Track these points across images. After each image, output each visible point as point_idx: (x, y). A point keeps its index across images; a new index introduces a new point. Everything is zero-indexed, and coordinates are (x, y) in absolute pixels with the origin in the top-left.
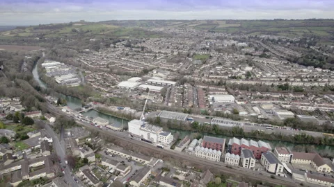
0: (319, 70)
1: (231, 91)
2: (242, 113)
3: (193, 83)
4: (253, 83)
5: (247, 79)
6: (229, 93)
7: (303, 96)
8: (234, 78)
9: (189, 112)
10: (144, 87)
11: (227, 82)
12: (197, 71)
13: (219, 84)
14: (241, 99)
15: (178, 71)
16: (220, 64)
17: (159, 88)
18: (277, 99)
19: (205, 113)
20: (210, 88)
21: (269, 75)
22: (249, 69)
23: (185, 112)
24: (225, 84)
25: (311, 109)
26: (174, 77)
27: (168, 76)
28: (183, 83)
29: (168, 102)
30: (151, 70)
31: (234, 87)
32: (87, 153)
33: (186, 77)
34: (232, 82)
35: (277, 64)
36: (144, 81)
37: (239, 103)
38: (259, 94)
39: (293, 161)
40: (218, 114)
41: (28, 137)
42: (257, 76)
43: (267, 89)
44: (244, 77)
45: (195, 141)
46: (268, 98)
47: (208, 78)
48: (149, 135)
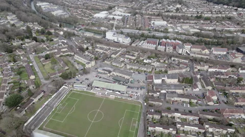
0: (226, 7)
1: (165, 19)
2: (170, 30)
3: (142, 14)
4: (180, 14)
5: (177, 12)
6: (164, 20)
7: (209, 22)
8: (168, 11)
9: (140, 30)
10: (111, 17)
11: (163, 14)
12: (144, 7)
13: (158, 15)
14: (171, 23)
15: (132, 8)
16: (160, 3)
17: (121, 17)
18: (193, 23)
19: (149, 30)
20: (152, 17)
21: (191, 10)
22: (179, 6)
23: (137, 29)
24: (162, 15)
25: (211, 28)
26: (129, 11)
27: (125, 10)
28: (135, 15)
29: (126, 25)
30: (114, 7)
31: (167, 17)
32: (88, 45)
33: (137, 11)
34: (167, 14)
35: (199, 3)
36: (110, 13)
37: (169, 25)
38: (182, 20)
39: (192, 49)
40: (156, 30)
41: (52, 40)
42: (184, 10)
43: (188, 18)
44: (174, 11)
45: (143, 42)
46: (187, 23)
47: (151, 11)
48: (118, 39)
